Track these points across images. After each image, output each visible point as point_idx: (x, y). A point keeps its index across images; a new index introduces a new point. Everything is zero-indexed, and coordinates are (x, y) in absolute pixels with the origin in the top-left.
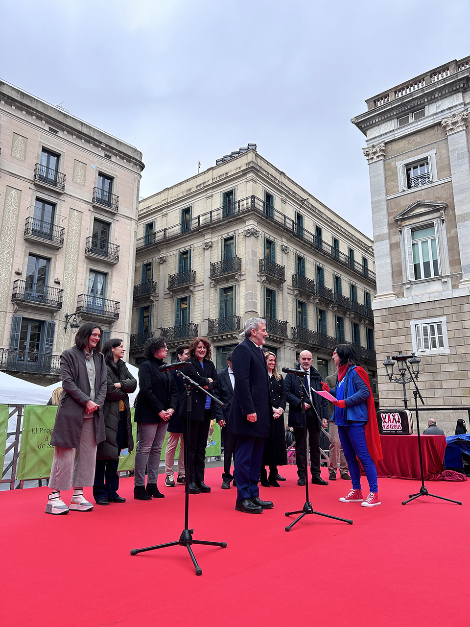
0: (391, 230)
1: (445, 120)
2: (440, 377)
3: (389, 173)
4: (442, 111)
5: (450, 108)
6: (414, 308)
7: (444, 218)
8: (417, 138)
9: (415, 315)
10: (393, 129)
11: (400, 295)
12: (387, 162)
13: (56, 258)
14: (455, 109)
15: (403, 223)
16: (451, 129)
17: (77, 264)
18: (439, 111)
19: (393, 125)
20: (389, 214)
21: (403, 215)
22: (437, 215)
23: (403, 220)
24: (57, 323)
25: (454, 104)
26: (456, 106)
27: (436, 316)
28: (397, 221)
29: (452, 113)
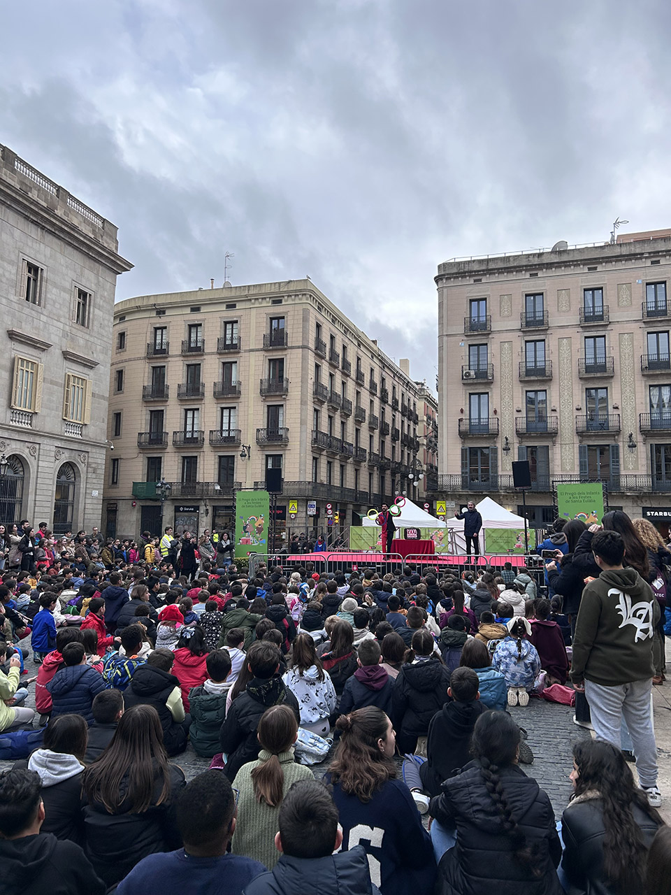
13: (611, 386)
17: (635, 385)
24: (621, 444)
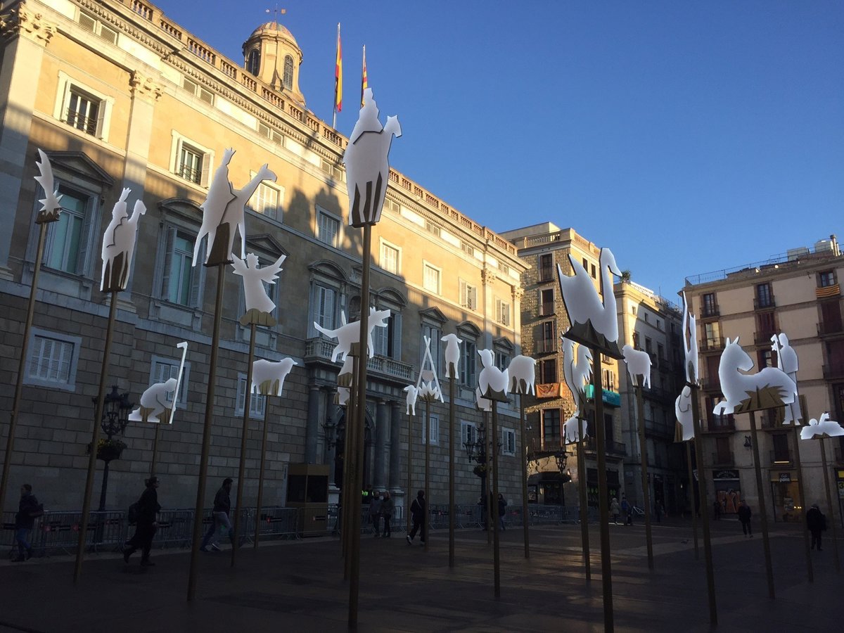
0: (26, 167)
1: (139, 75)
4: (137, 60)
6: (41, 309)
9: (40, 321)
10: (72, 18)
12: (48, 57)
14: (150, 71)
16: (141, 92)
22: (97, 188)
25: (152, 65)
26: (153, 69)
27: (68, 333)
29: (148, 74)
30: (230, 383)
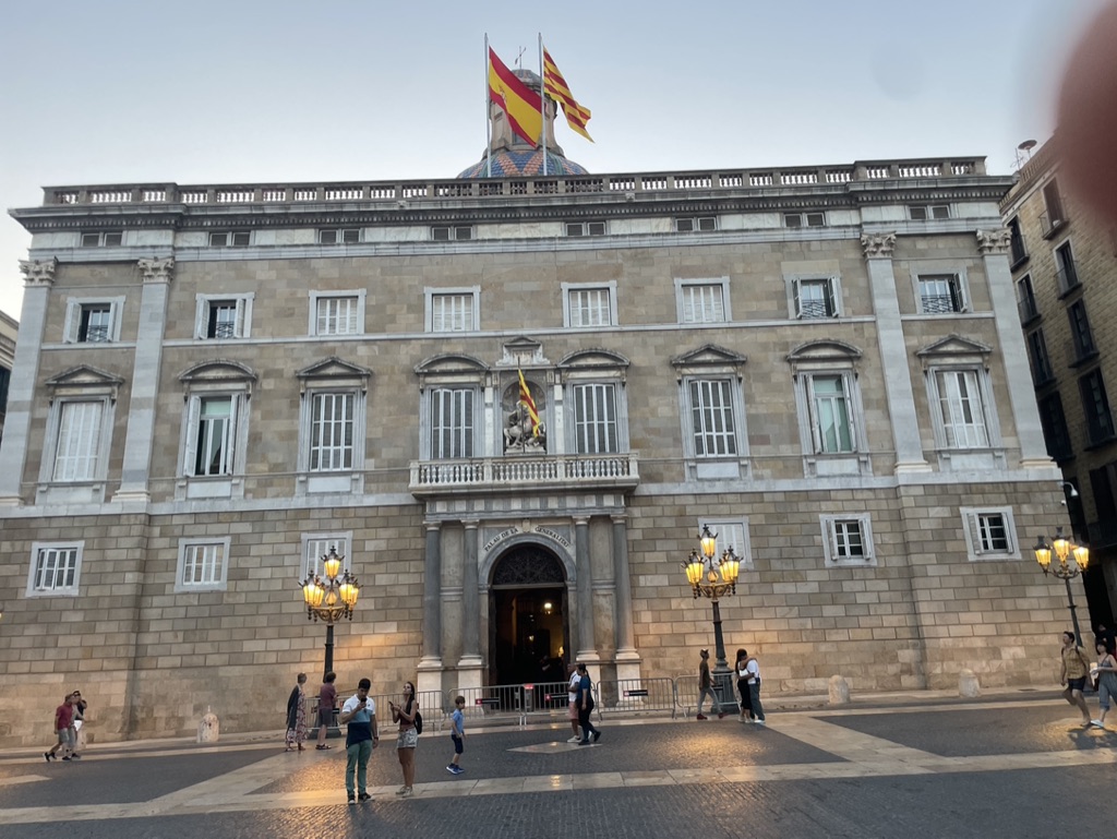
0: (38, 398)
1: (144, 261)
2: (57, 630)
3: (54, 310)
4: (143, 247)
5: (153, 247)
6: (44, 524)
7: (116, 397)
8: (105, 271)
9: (42, 534)
10: (73, 245)
11: (27, 500)
12: (54, 292)
14: (159, 249)
15: (57, 391)
16: (150, 276)
18: (139, 244)
19: (74, 241)
20: (40, 372)
21: (59, 379)
22: (107, 390)
23: (57, 386)
25: (161, 243)
26: (162, 246)
27: (71, 540)
28: (49, 385)
29: (156, 255)
30: (290, 548)
